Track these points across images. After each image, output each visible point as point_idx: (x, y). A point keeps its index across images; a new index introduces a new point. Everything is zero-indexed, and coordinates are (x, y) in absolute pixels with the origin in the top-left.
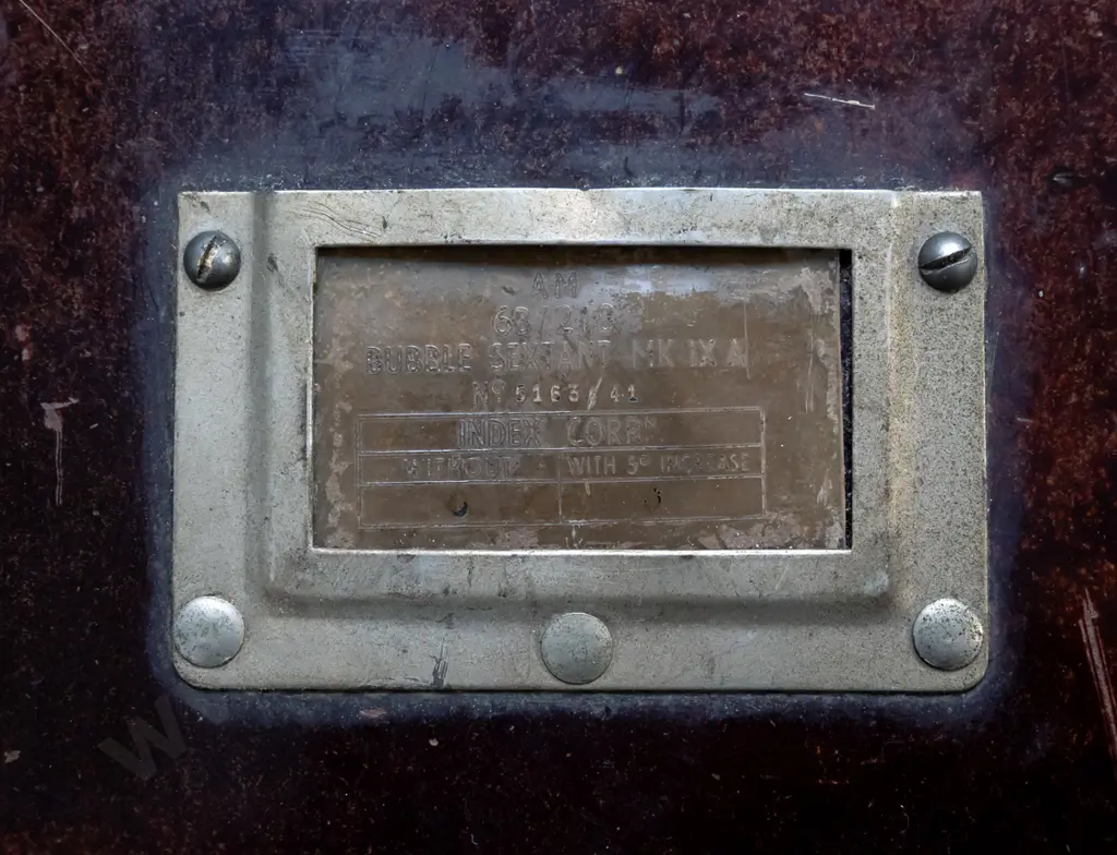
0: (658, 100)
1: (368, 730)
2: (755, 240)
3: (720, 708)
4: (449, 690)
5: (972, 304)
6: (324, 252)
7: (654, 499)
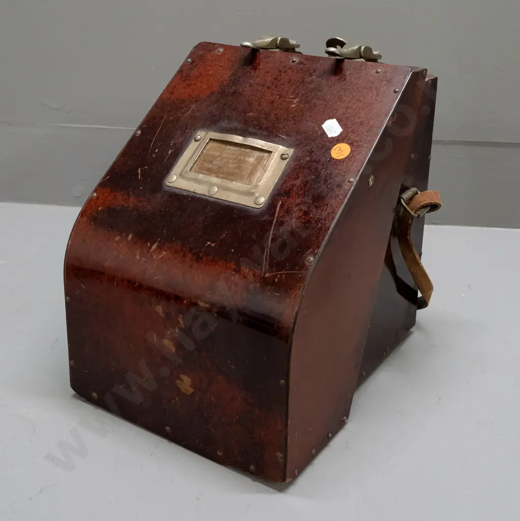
0: (260, 132)
1: (183, 195)
2: (260, 147)
3: (227, 203)
4: (195, 193)
5: (286, 162)
6: (211, 139)
7: (232, 174)
